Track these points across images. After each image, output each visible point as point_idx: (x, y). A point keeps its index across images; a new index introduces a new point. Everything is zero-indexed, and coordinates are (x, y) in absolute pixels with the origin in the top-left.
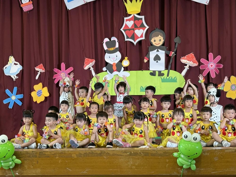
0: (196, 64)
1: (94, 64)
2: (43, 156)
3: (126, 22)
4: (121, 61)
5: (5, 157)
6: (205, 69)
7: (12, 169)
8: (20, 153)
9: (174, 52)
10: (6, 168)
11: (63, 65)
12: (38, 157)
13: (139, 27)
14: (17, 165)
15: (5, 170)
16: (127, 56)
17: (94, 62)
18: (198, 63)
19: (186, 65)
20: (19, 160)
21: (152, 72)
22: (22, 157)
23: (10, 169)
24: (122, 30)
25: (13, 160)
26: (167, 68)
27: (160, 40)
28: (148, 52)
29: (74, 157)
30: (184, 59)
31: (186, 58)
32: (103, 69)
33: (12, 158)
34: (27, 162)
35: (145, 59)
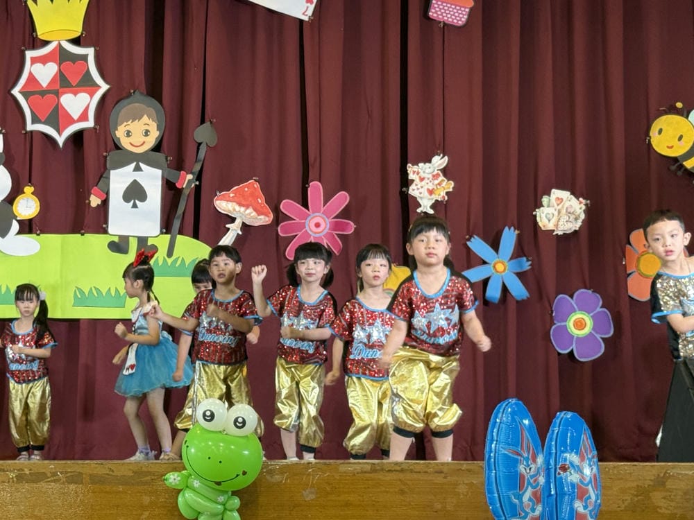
0: (267, 219)
6: (296, 235)
9: (191, 173)
13: (74, 85)
18: (272, 216)
19: (233, 220)
21: (116, 239)
26: (166, 227)
27: (147, 133)
28: (104, 173)
30: (228, 201)
31: (232, 195)
35: (92, 196)
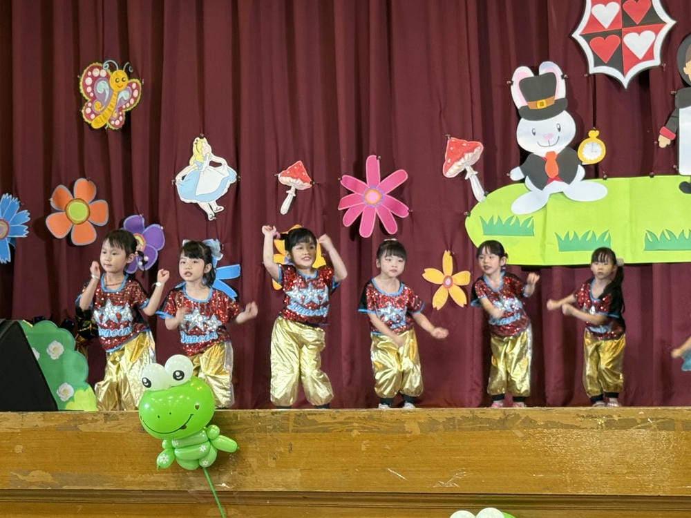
1: (478, 158)
2: (307, 428)
3: (592, 7)
4: (575, 145)
5: (184, 427)
7: (207, 468)
8: (232, 416)
10: (190, 466)
11: (373, 164)
12: (293, 431)
13: (637, 23)
14: (223, 458)
15: (185, 471)
16: (595, 125)
17: (479, 150)
20: (231, 440)
21: (688, 180)
22: (240, 431)
23: (200, 468)
24: (577, 35)
25: (209, 440)
28: (672, 112)
29: (411, 432)
32: (509, 172)
33: (206, 431)
34: (256, 448)
35: (661, 136)
